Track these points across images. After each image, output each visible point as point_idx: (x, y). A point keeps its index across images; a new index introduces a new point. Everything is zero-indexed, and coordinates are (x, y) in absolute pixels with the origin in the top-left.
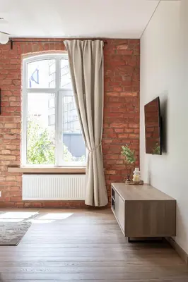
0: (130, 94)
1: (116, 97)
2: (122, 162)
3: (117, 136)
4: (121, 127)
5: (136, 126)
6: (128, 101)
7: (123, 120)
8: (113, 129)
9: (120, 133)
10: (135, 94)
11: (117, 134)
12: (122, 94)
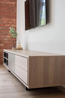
0: (12, 3)
1: (4, 4)
2: (7, 40)
3: (5, 26)
4: (7, 20)
5: (14, 20)
6: (10, 7)
7: (8, 17)
8: (3, 21)
9: (6, 24)
10: (14, 3)
11: (4, 24)
12: (7, 3)
